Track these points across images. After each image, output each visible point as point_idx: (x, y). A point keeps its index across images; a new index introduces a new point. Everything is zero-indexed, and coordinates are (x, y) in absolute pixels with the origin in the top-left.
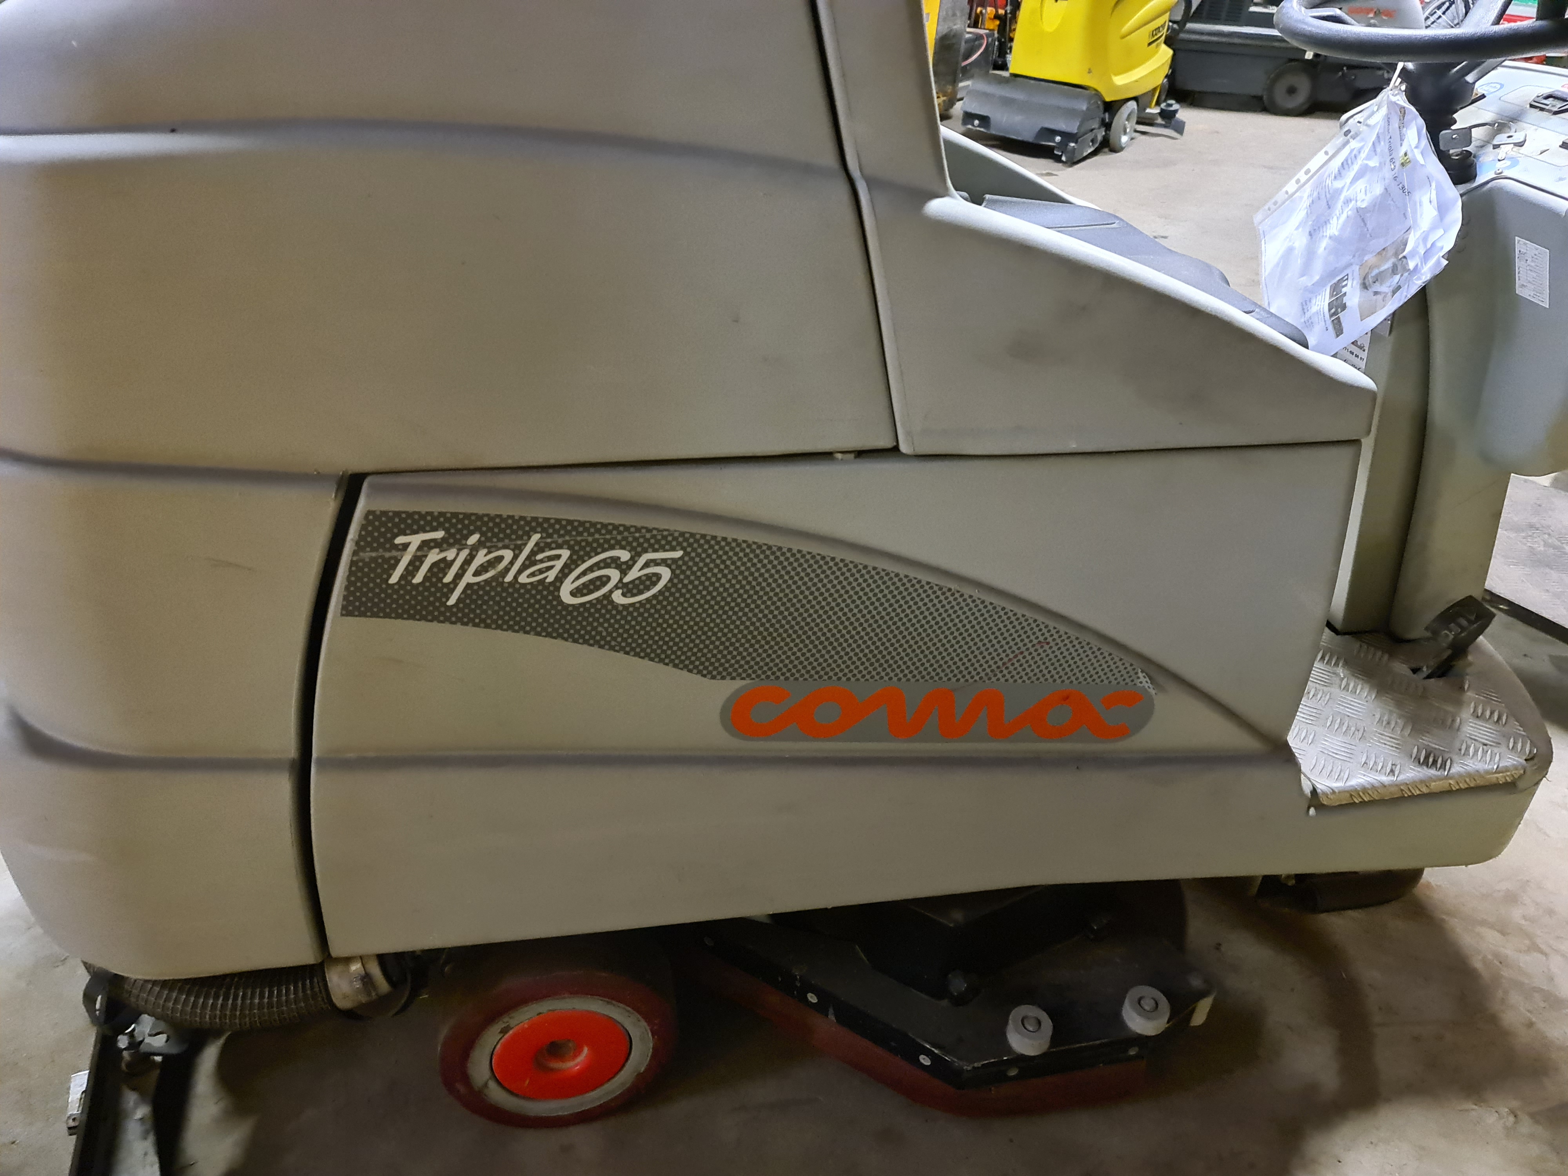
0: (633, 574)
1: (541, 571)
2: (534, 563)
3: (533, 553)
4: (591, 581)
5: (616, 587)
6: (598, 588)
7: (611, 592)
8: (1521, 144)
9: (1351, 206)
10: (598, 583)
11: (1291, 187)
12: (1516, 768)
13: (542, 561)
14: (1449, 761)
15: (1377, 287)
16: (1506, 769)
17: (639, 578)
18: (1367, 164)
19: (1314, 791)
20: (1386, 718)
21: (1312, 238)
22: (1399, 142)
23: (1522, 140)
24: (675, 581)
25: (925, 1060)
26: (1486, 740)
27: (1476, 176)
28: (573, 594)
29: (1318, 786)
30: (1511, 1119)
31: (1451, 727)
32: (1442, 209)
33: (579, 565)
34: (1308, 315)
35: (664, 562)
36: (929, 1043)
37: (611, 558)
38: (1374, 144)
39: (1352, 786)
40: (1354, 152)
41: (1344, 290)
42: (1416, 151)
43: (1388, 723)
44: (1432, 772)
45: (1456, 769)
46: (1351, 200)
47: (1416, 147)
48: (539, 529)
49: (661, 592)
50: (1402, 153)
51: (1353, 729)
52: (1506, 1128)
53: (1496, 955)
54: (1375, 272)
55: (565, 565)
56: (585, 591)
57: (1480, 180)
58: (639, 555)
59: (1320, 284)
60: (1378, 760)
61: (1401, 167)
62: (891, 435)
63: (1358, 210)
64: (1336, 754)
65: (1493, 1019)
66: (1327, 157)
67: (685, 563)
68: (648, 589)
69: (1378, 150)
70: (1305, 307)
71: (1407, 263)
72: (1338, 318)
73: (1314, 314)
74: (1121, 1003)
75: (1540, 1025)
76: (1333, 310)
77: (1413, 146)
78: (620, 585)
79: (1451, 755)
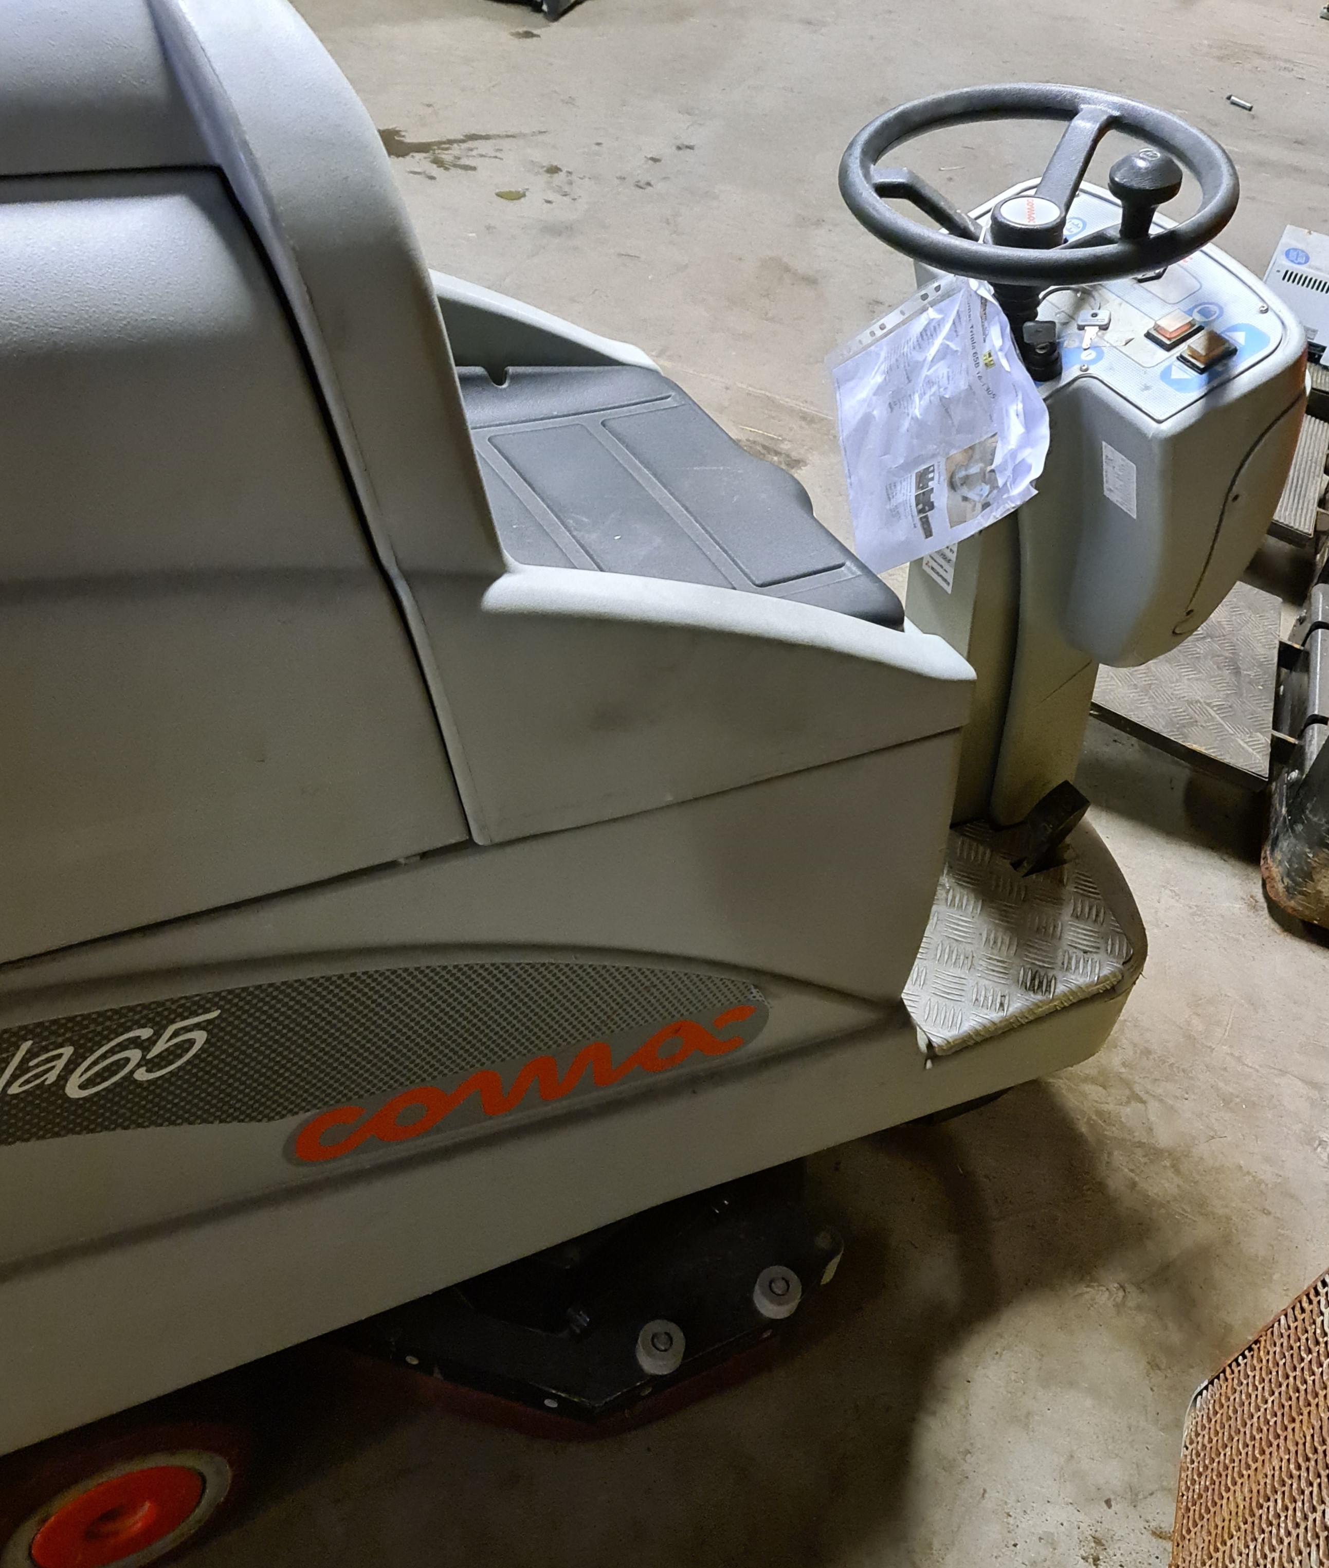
0: (160, 1047)
1: (36, 1076)
2: (29, 1070)
3: (25, 1061)
4: (105, 1069)
5: (139, 1066)
6: (115, 1073)
7: (132, 1072)
8: (1104, 328)
9: (934, 389)
10: (114, 1068)
11: (866, 338)
12: (1113, 974)
13: (37, 1066)
14: (1053, 981)
15: (965, 491)
16: (1106, 978)
17: (166, 1050)
18: (948, 346)
19: (930, 1045)
20: (992, 936)
21: (892, 411)
22: (982, 337)
23: (1106, 322)
24: (213, 1040)
25: (550, 1403)
26: (1087, 946)
27: (1060, 374)
28: (82, 1087)
29: (933, 1039)
30: (1121, 1294)
31: (1053, 935)
32: (1029, 422)
33: (86, 1058)
34: (894, 502)
35: (198, 1026)
36: (554, 1389)
37: (128, 1039)
38: (954, 323)
39: (966, 1032)
40: (933, 324)
41: (930, 484)
42: (1000, 354)
43: (995, 942)
44: (1039, 997)
45: (1061, 988)
46: (933, 383)
47: (1001, 350)
48: (30, 1036)
49: (196, 1056)
50: (986, 352)
51: (962, 957)
52: (1116, 1305)
53: (1099, 1113)
54: (963, 473)
55: (69, 1062)
56: (98, 1080)
57: (1066, 377)
58: (165, 1028)
59: (906, 467)
60: (988, 995)
61: (985, 367)
62: (461, 828)
63: (942, 398)
64: (948, 993)
65: (1101, 1187)
66: (902, 318)
67: (224, 1020)
68: (180, 1056)
69: (961, 333)
70: (890, 492)
71: (996, 480)
72: (926, 517)
73: (900, 504)
74: (751, 1290)
75: (1143, 1185)
76: (920, 506)
77: (997, 347)
78: (143, 1063)
79: (1055, 972)
